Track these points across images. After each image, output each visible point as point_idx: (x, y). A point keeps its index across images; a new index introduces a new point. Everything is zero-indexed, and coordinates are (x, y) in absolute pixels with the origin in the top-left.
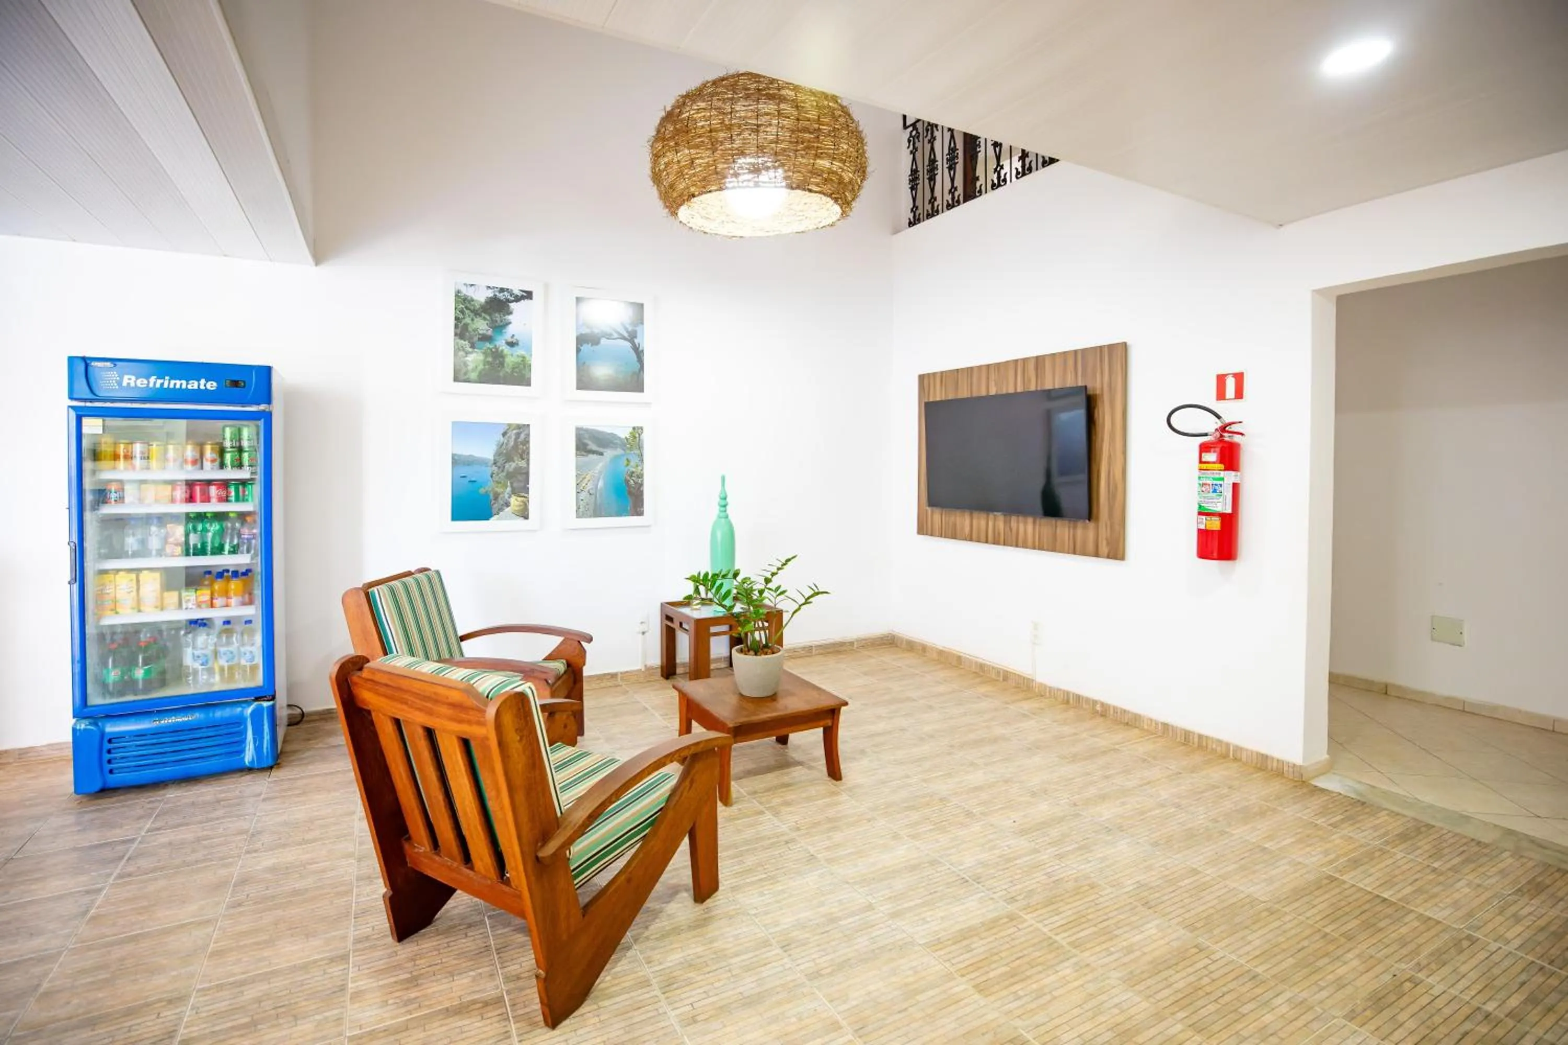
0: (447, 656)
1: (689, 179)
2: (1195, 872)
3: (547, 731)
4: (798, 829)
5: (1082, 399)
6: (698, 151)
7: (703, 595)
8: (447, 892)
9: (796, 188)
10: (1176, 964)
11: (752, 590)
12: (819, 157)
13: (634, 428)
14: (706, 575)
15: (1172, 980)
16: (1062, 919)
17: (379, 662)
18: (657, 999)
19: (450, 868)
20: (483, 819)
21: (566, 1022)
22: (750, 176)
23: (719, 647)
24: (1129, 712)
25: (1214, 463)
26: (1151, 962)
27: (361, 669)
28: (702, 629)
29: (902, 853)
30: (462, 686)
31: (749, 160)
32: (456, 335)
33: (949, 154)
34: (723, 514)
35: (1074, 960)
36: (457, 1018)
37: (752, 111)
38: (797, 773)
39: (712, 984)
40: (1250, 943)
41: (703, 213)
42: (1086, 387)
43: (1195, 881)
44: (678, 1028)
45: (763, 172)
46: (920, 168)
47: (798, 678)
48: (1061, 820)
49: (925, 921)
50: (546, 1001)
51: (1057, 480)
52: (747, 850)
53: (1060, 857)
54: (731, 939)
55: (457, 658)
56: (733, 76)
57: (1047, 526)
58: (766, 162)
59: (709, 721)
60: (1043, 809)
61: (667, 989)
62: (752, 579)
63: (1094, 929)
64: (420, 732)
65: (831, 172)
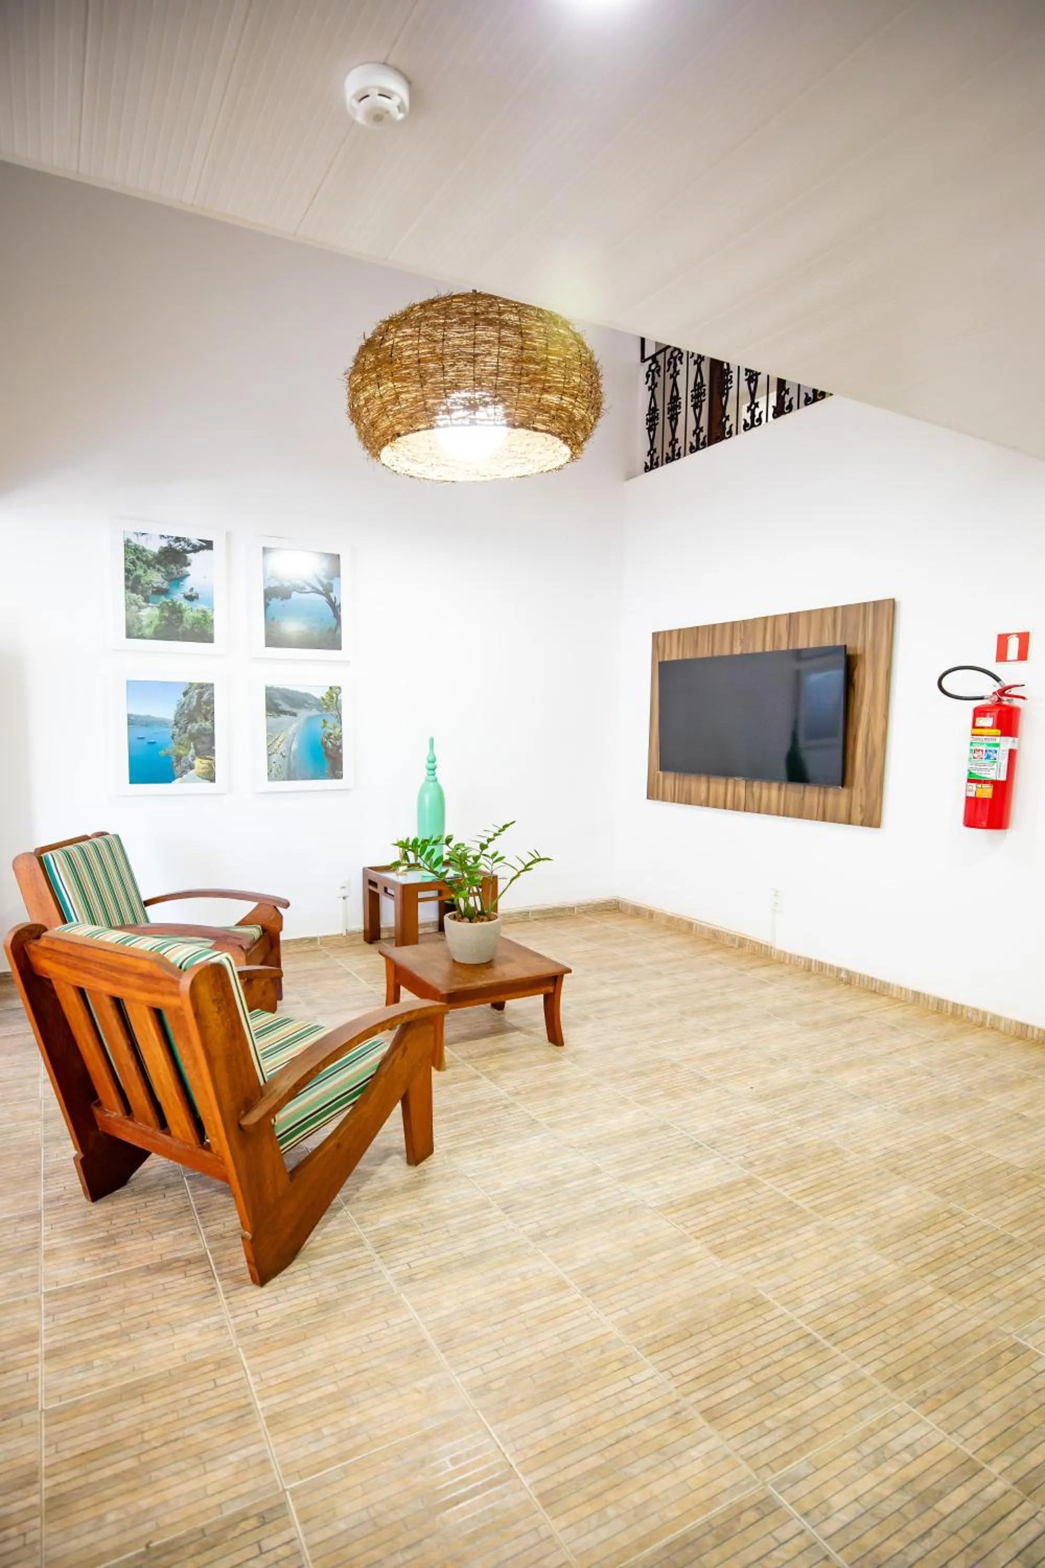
0: (131, 922)
1: (394, 416)
2: (948, 1139)
3: (246, 995)
4: (517, 1094)
5: (841, 659)
6: (405, 384)
7: (412, 861)
8: (141, 1155)
9: (519, 427)
10: (928, 1228)
11: (466, 857)
12: (547, 392)
13: (331, 688)
14: (416, 841)
15: (922, 1243)
16: (804, 1184)
17: (58, 930)
18: (370, 1259)
19: (144, 1133)
20: (179, 1087)
21: (276, 1280)
22: (466, 413)
23: (427, 912)
24: (876, 980)
25: (988, 728)
26: (899, 1227)
27: (38, 937)
28: (409, 895)
29: (629, 1118)
30: (152, 956)
31: (464, 394)
32: (127, 587)
33: (694, 390)
34: (432, 778)
35: (817, 1224)
36: (156, 1276)
37: (468, 338)
38: (515, 1038)
39: (429, 1244)
40: (1006, 1208)
41: (410, 455)
42: (845, 646)
43: (947, 1148)
44: (394, 1285)
45: (481, 408)
46: (660, 407)
47: (513, 943)
48: (802, 1087)
49: (656, 1185)
50: (253, 1260)
51: (802, 743)
52: (464, 1114)
53: (802, 1123)
54: (448, 1201)
55: (143, 924)
56: (445, 299)
57: (794, 792)
58: (484, 397)
59: (421, 988)
60: (783, 1076)
61: (382, 1248)
62: (466, 845)
63: (839, 1194)
64: (108, 1002)
65: (560, 408)
